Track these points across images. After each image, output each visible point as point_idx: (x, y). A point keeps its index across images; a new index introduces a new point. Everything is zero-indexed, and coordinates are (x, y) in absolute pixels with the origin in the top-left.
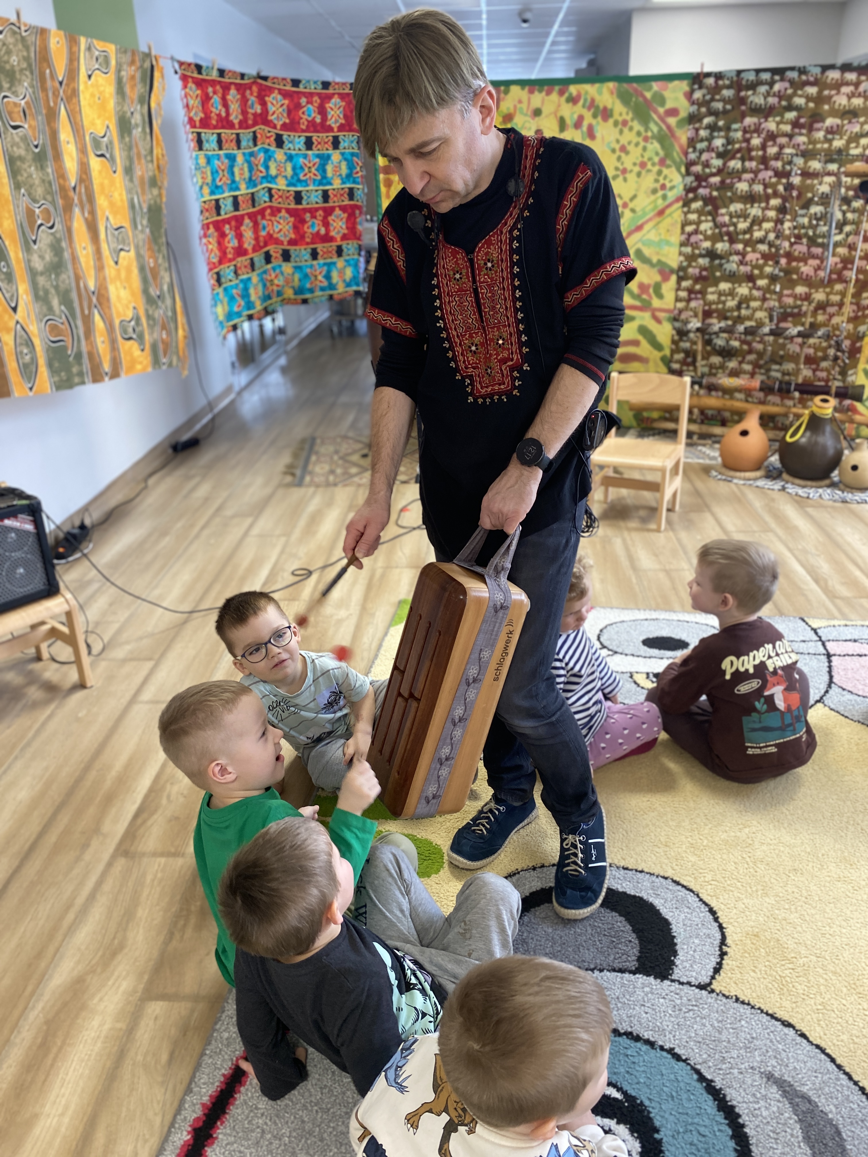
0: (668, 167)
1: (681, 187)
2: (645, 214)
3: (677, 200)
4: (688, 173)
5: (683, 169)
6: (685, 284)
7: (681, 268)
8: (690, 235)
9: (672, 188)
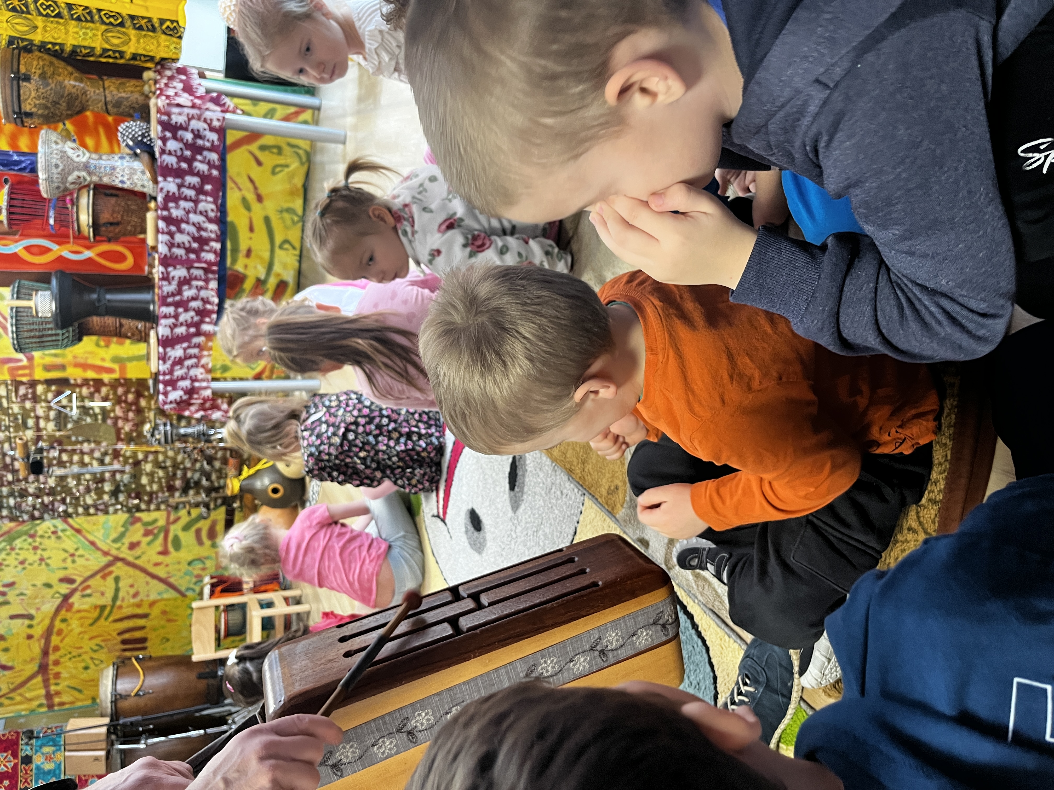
0: (36, 531)
1: (54, 521)
2: (80, 541)
3: (66, 522)
4: (41, 518)
5: (38, 522)
6: (143, 506)
7: (129, 510)
8: (97, 509)
9: (55, 526)
